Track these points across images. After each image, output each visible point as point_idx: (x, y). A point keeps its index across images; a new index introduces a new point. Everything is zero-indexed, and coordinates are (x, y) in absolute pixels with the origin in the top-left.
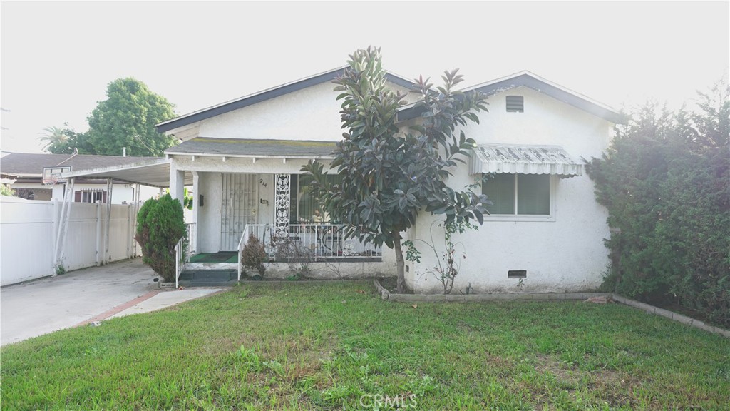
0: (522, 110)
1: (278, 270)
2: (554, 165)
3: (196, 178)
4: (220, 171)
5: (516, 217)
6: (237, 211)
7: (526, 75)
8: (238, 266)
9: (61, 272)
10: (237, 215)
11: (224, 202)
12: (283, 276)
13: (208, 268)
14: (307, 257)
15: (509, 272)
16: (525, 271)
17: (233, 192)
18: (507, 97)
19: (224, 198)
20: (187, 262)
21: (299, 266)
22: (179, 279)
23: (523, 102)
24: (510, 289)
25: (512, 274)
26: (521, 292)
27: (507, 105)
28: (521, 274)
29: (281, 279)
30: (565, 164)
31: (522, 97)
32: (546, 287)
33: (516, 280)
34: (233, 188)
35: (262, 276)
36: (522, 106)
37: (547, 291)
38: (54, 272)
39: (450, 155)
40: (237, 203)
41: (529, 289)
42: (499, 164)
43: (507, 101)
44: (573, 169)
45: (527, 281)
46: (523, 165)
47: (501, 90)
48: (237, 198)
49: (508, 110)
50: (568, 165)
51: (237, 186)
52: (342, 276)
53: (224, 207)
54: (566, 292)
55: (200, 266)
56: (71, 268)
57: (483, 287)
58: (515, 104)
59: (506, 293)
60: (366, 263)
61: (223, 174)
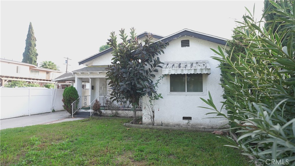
0: (189, 46)
1: (108, 113)
2: (196, 69)
3: (90, 80)
4: (98, 77)
5: (186, 93)
6: (104, 91)
7: (186, 30)
8: (91, 111)
9: (54, 111)
10: (104, 93)
11: (100, 88)
12: (109, 115)
13: (86, 111)
14: (118, 109)
15: (183, 117)
16: (191, 117)
17: (103, 84)
18: (181, 41)
19: (100, 86)
20: (80, 109)
21: (114, 111)
22: (73, 115)
23: (189, 42)
24: (183, 125)
25: (184, 118)
26: (189, 127)
27: (182, 44)
28: (190, 118)
29: (109, 116)
30: (201, 69)
31: (189, 40)
32: (201, 125)
33: (186, 121)
34: (103, 83)
35: (101, 115)
36: (189, 44)
37: (202, 127)
38: (51, 111)
39: (153, 67)
40: (104, 88)
41: (193, 126)
42: (170, 70)
43: (181, 43)
44: (206, 71)
45: (192, 122)
46: (181, 70)
47: (175, 38)
48: (104, 87)
49: (182, 46)
50: (203, 69)
51: (105, 82)
52: (128, 116)
53: (100, 90)
54: (212, 128)
55: (84, 111)
56: (58, 110)
57: (171, 123)
58: (185, 44)
59: (182, 127)
60: (139, 112)
61: (100, 78)
